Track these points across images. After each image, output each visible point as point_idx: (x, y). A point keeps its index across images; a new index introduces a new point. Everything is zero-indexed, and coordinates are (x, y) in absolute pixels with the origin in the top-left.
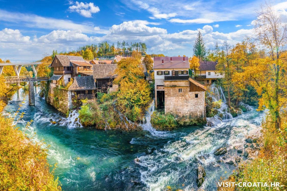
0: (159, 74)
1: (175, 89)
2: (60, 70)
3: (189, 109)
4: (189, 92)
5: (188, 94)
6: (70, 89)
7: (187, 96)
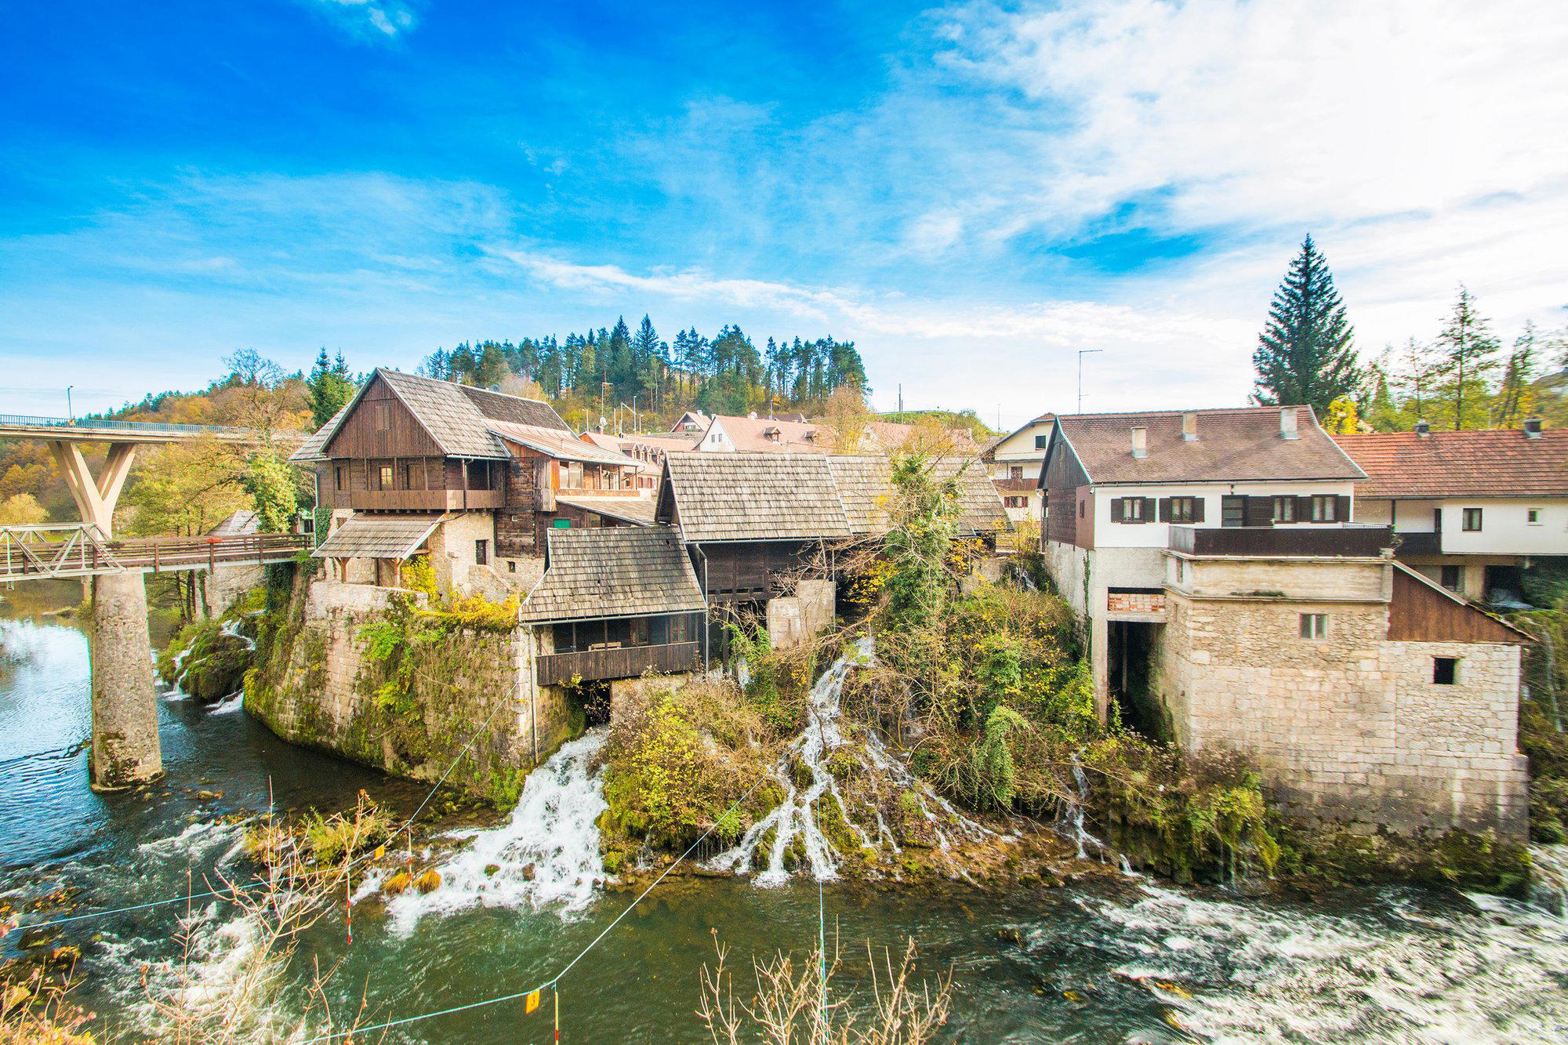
0: (1127, 514)
1: (1271, 613)
2: (408, 488)
3: (1380, 758)
4: (1386, 643)
5: (1370, 654)
6: (534, 616)
7: (1366, 665)
